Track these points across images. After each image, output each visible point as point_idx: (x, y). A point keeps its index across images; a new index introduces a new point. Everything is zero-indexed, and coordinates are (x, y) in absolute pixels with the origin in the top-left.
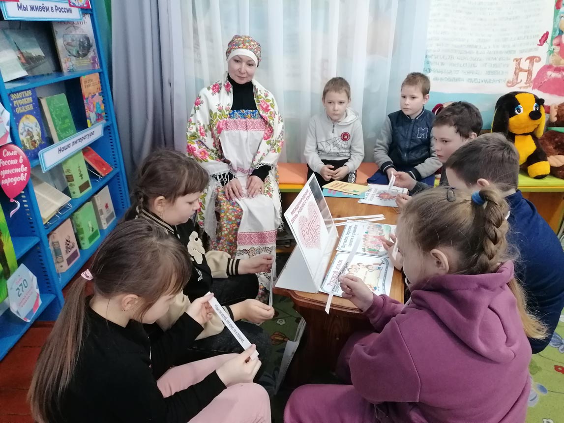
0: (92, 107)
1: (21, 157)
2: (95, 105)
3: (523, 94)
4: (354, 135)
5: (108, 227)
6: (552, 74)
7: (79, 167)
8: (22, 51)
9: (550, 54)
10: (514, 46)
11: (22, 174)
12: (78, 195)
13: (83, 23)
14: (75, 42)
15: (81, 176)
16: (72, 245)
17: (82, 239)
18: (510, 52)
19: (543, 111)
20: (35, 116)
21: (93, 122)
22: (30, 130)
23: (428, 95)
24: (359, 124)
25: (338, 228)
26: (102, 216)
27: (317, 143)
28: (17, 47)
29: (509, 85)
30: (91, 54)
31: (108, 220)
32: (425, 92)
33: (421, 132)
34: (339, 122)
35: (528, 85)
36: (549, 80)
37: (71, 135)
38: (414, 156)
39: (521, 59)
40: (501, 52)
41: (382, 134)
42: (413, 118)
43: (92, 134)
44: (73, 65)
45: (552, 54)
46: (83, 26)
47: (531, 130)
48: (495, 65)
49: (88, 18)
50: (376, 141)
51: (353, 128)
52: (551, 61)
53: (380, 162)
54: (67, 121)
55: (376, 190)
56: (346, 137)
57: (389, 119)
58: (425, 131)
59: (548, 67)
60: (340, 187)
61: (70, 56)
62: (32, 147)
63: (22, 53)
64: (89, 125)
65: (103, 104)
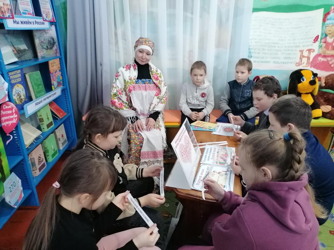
0: (55, 78)
1: (14, 109)
2: (57, 77)
3: (305, 70)
4: (208, 94)
5: (63, 148)
6: (321, 59)
7: (47, 113)
8: (15, 47)
9: (320, 48)
10: (299, 43)
11: (14, 119)
12: (46, 130)
13: (51, 30)
14: (46, 41)
15: (48, 118)
16: (42, 160)
17: (48, 156)
18: (297, 47)
19: (317, 80)
20: (22, 85)
21: (55, 87)
22: (19, 92)
23: (251, 71)
24: (211, 88)
25: (201, 149)
26: (60, 142)
27: (187, 98)
28: (12, 44)
29: (297, 65)
30: (55, 48)
31: (63, 144)
32: (250, 70)
33: (247, 92)
34: (200, 87)
35: (308, 65)
36: (320, 63)
37: (43, 95)
38: (243, 106)
39: (303, 50)
40: (292, 47)
41: (225, 93)
42: (242, 84)
43: (55, 94)
44: (44, 54)
45: (321, 48)
46: (51, 32)
47: (311, 91)
48: (289, 54)
49: (53, 27)
50: (221, 97)
51: (208, 90)
52: (321, 51)
53: (223, 109)
54: (41, 87)
55: (222, 126)
56: (204, 95)
57: (228, 85)
58: (249, 92)
59: (319, 55)
60: (201, 124)
61: (42, 49)
62: (20, 102)
63: (15, 48)
64: (53, 89)
65: (61, 76)
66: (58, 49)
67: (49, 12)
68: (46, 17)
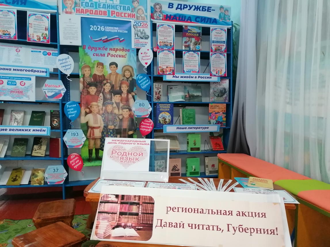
1: (151, 124)
7: (195, 140)
11: (150, 129)
12: (189, 151)
14: (218, 90)
15: (195, 144)
17: (187, 171)
20: (169, 113)
28: (188, 92)
31: (211, 172)
43: (207, 128)
44: (215, 100)
46: (224, 84)
49: (227, 81)
54: (192, 119)
61: (214, 96)
65: (225, 118)
66: (228, 97)
67: (222, 70)
68: (217, 73)
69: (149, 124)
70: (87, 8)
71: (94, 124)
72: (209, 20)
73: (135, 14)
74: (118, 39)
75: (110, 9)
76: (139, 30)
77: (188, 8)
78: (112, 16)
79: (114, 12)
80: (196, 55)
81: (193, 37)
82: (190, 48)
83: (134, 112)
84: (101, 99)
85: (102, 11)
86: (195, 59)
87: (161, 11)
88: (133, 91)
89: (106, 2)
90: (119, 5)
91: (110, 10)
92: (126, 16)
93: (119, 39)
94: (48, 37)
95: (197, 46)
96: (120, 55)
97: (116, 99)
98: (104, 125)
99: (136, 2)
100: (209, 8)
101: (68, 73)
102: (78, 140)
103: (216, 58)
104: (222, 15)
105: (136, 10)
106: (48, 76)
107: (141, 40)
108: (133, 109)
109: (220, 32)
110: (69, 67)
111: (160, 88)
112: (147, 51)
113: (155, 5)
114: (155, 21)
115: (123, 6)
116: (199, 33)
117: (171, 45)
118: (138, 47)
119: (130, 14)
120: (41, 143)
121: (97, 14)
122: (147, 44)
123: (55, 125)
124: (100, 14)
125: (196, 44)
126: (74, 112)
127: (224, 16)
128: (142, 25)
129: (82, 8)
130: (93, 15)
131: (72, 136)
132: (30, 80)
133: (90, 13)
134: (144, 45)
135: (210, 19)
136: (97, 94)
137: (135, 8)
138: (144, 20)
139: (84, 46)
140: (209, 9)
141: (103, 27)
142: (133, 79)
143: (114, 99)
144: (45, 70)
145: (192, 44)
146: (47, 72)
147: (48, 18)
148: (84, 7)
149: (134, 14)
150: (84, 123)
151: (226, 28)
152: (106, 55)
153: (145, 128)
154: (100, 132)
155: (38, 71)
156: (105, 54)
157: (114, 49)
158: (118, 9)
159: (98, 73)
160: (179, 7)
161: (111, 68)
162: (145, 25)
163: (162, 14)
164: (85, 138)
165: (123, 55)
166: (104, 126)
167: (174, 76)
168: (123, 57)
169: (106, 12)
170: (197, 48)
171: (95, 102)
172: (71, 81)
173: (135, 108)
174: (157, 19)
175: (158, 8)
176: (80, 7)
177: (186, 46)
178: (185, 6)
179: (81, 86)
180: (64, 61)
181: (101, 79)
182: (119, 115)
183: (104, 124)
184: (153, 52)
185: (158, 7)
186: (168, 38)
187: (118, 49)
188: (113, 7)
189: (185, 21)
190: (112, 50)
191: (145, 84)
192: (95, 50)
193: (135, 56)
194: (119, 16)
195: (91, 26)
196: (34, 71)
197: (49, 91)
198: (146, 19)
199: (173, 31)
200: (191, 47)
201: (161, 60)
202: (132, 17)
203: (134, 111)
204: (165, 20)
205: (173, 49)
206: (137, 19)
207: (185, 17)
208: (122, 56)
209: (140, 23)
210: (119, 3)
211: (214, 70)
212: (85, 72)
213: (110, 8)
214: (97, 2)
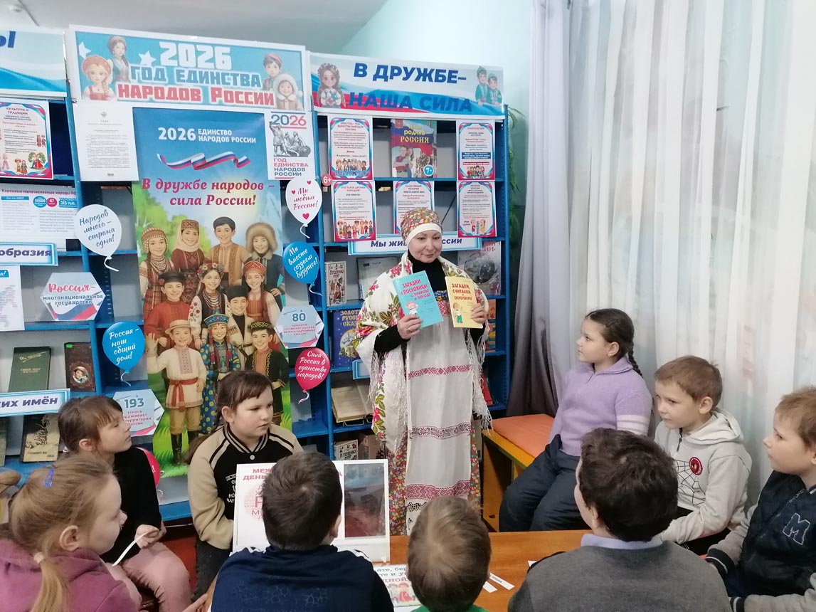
1: (324, 360)
11: (321, 374)
13: (492, 250)
14: (478, 267)
30: (493, 280)
33: (794, 524)
46: (490, 253)
49: (495, 246)
56: (696, 467)
58: (802, 527)
65: (495, 332)
66: (500, 282)
67: (485, 222)
68: (473, 230)
69: (318, 362)
70: (147, 83)
71: (182, 373)
72: (453, 103)
73: (274, 95)
74: (233, 160)
75: (207, 85)
76: (284, 135)
77: (403, 74)
78: (214, 103)
79: (219, 90)
80: (424, 188)
81: (415, 145)
82: (410, 173)
83: (282, 337)
84: (198, 312)
85: (186, 90)
86: (422, 199)
87: (337, 83)
88: (275, 286)
89: (197, 66)
90: (230, 72)
91: (207, 87)
92: (250, 100)
93: (236, 160)
94: (47, 162)
95: (427, 167)
96: (238, 199)
97: (236, 306)
98: (208, 373)
99: (274, 63)
100: (453, 74)
101: (108, 252)
102: (142, 417)
103: (470, 194)
104: (482, 91)
105: (275, 84)
106: (55, 263)
107: (291, 160)
108: (279, 329)
109: (481, 131)
110: (109, 236)
111: (342, 272)
112: (307, 186)
113: (321, 71)
114: (323, 111)
115: (242, 76)
116: (431, 136)
117: (364, 168)
118: (284, 178)
119: (261, 94)
120: (45, 425)
121: (175, 98)
122: (306, 168)
123: (79, 382)
124: (182, 98)
125: (423, 163)
126: (129, 348)
127: (488, 92)
128: (291, 121)
129: (134, 82)
130: (165, 100)
131: (127, 407)
132: (7, 275)
133: (157, 97)
134: (298, 171)
135: (456, 100)
136: (185, 299)
137: (271, 79)
138: (296, 110)
139: (145, 180)
140: (451, 76)
141: (193, 130)
142: (274, 256)
143: (229, 309)
144: (45, 249)
145: (414, 162)
146: (51, 252)
147: (42, 111)
148: (139, 81)
149: (271, 95)
150: (157, 372)
151: (492, 120)
152: (204, 201)
153: (309, 372)
154: (197, 391)
155: (26, 253)
156: (200, 199)
157: (223, 186)
158: (229, 84)
159: (186, 248)
160: (381, 73)
161: (219, 233)
162: (299, 122)
163: (340, 93)
164: (162, 411)
165: (246, 200)
166: (208, 376)
167: (375, 242)
168: (246, 204)
169: (198, 91)
170: (426, 171)
171: (182, 319)
172: (117, 271)
173: (282, 326)
174: (328, 106)
175: (329, 79)
176: (130, 82)
177: (399, 169)
178: (396, 71)
179: (144, 281)
180: (94, 223)
181: (193, 261)
182: (245, 346)
183: (207, 369)
184: (322, 186)
185: (328, 74)
186: (358, 152)
187: (233, 184)
188: (215, 78)
189: (396, 107)
190: (217, 188)
191: (306, 265)
192: (175, 190)
193: (277, 199)
194: (232, 101)
195: (160, 129)
196: (16, 251)
197: (61, 301)
198: (300, 106)
199: (368, 133)
200: (412, 170)
201: (342, 206)
202: (267, 103)
203: (281, 334)
204: (347, 107)
205: (370, 178)
206: (279, 107)
207: (396, 97)
208: (244, 202)
209: (287, 117)
210: (230, 68)
211: (467, 223)
212: (151, 247)
213: (207, 82)
214: (172, 67)
